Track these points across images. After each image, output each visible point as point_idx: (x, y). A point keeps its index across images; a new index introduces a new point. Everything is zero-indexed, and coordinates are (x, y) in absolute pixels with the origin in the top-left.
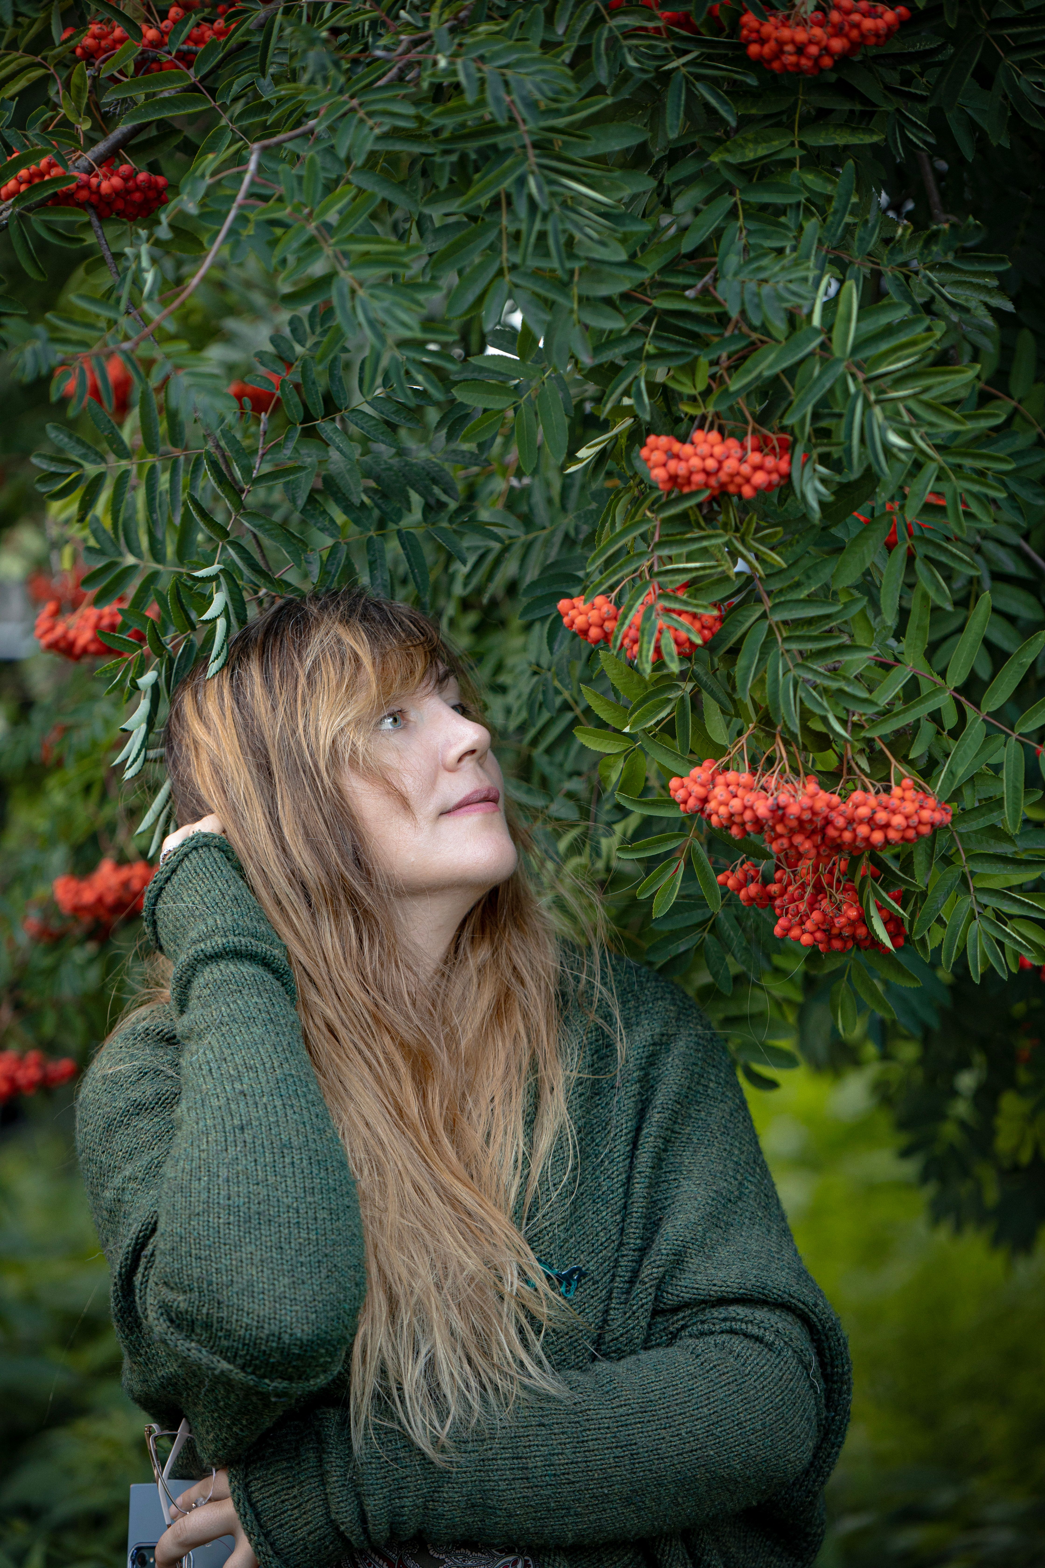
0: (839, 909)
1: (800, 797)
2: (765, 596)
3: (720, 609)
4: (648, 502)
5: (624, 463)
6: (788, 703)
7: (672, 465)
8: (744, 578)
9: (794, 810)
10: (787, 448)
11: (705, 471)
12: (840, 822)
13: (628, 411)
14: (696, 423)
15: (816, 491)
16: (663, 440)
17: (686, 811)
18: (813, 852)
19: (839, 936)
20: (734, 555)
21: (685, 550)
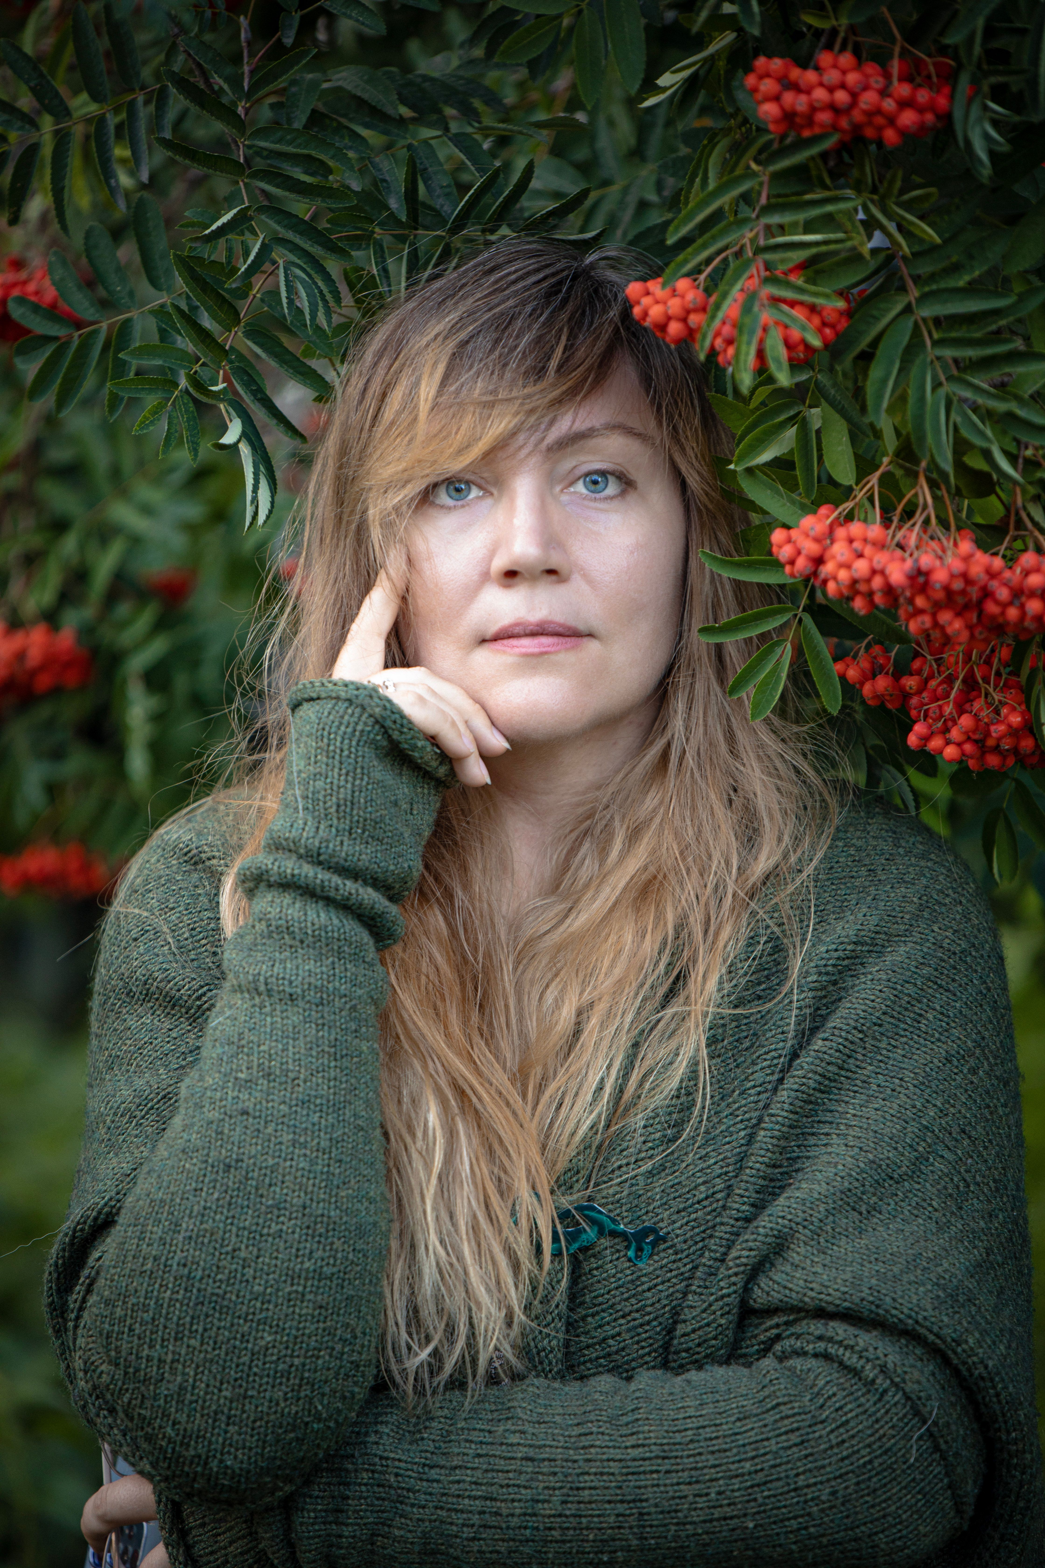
0: (997, 712)
1: (949, 559)
2: (910, 283)
3: (847, 300)
4: (753, 151)
5: (722, 95)
6: (937, 431)
7: (788, 97)
8: (882, 256)
9: (940, 577)
10: (950, 77)
11: (832, 107)
12: (1003, 594)
13: (731, 22)
14: (823, 40)
15: (987, 137)
16: (777, 64)
17: (792, 575)
18: (965, 636)
19: (996, 749)
20: (870, 225)
21: (801, 217)
